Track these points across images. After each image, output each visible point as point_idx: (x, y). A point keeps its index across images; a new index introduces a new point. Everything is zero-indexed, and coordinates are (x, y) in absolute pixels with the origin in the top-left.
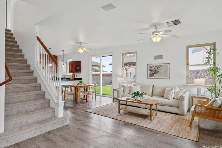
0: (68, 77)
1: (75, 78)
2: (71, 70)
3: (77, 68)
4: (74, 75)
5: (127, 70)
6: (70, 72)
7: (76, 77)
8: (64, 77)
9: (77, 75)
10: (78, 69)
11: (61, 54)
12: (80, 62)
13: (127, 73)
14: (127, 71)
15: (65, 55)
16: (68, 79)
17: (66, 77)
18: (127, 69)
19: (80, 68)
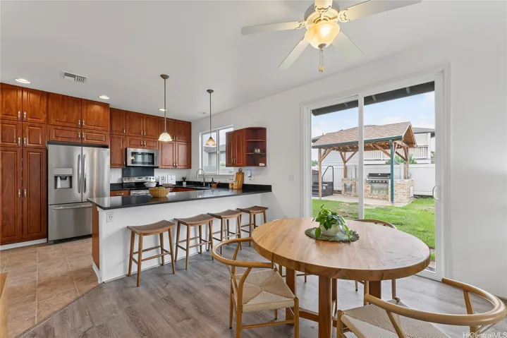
0: (223, 181)
1: (245, 183)
2: (234, 157)
3: (253, 151)
4: (241, 173)
5: (345, 162)
6: (229, 164)
7: (247, 181)
8: (210, 181)
9: (253, 176)
10: (257, 154)
11: (201, 115)
12: (265, 129)
13: (346, 169)
14: (347, 164)
15: (214, 115)
16: (224, 186)
17: (217, 180)
18: (347, 159)
19: (264, 150)
